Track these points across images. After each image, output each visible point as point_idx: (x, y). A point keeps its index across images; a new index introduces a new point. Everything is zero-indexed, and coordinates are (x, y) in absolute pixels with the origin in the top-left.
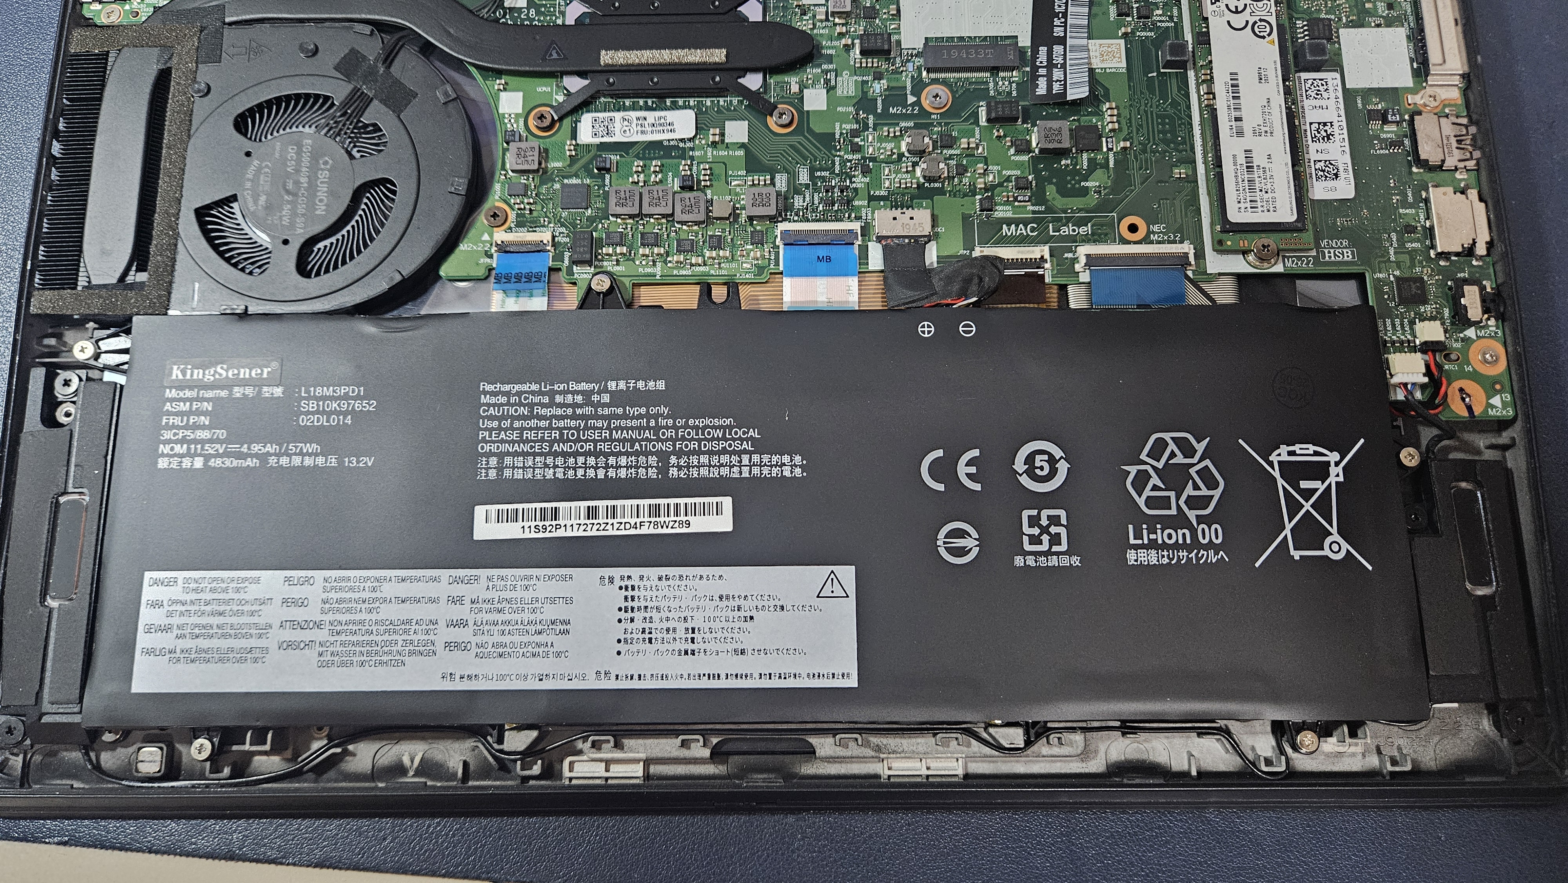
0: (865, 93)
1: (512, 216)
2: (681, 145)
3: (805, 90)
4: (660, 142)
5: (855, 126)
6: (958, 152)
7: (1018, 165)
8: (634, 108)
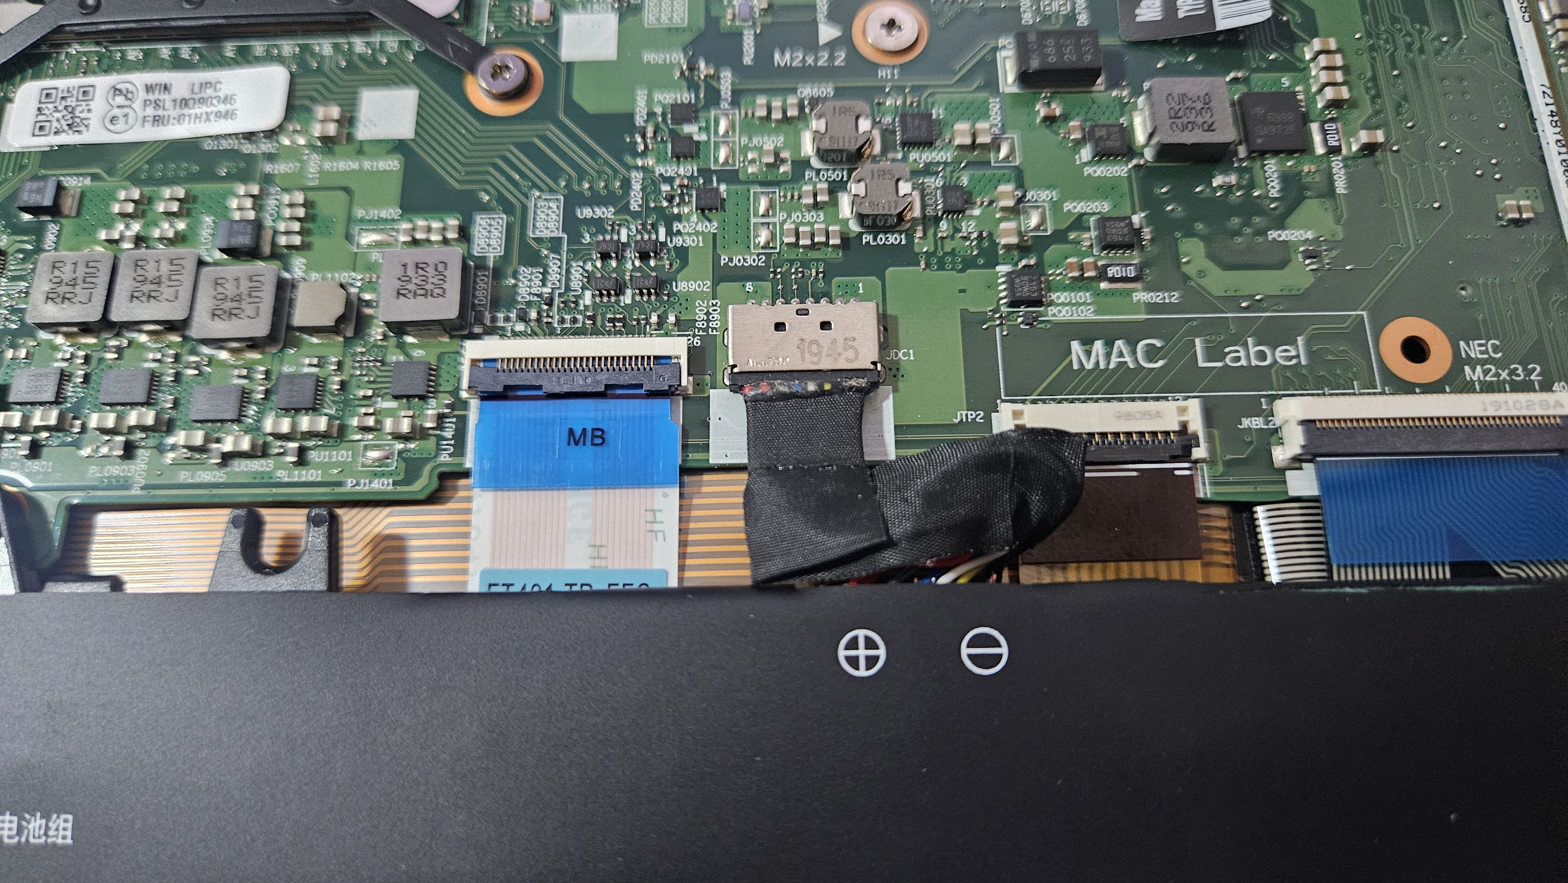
0: (713, 21)
2: (247, 148)
3: (565, 16)
4: (199, 142)
5: (686, 97)
6: (946, 156)
7: (1104, 188)
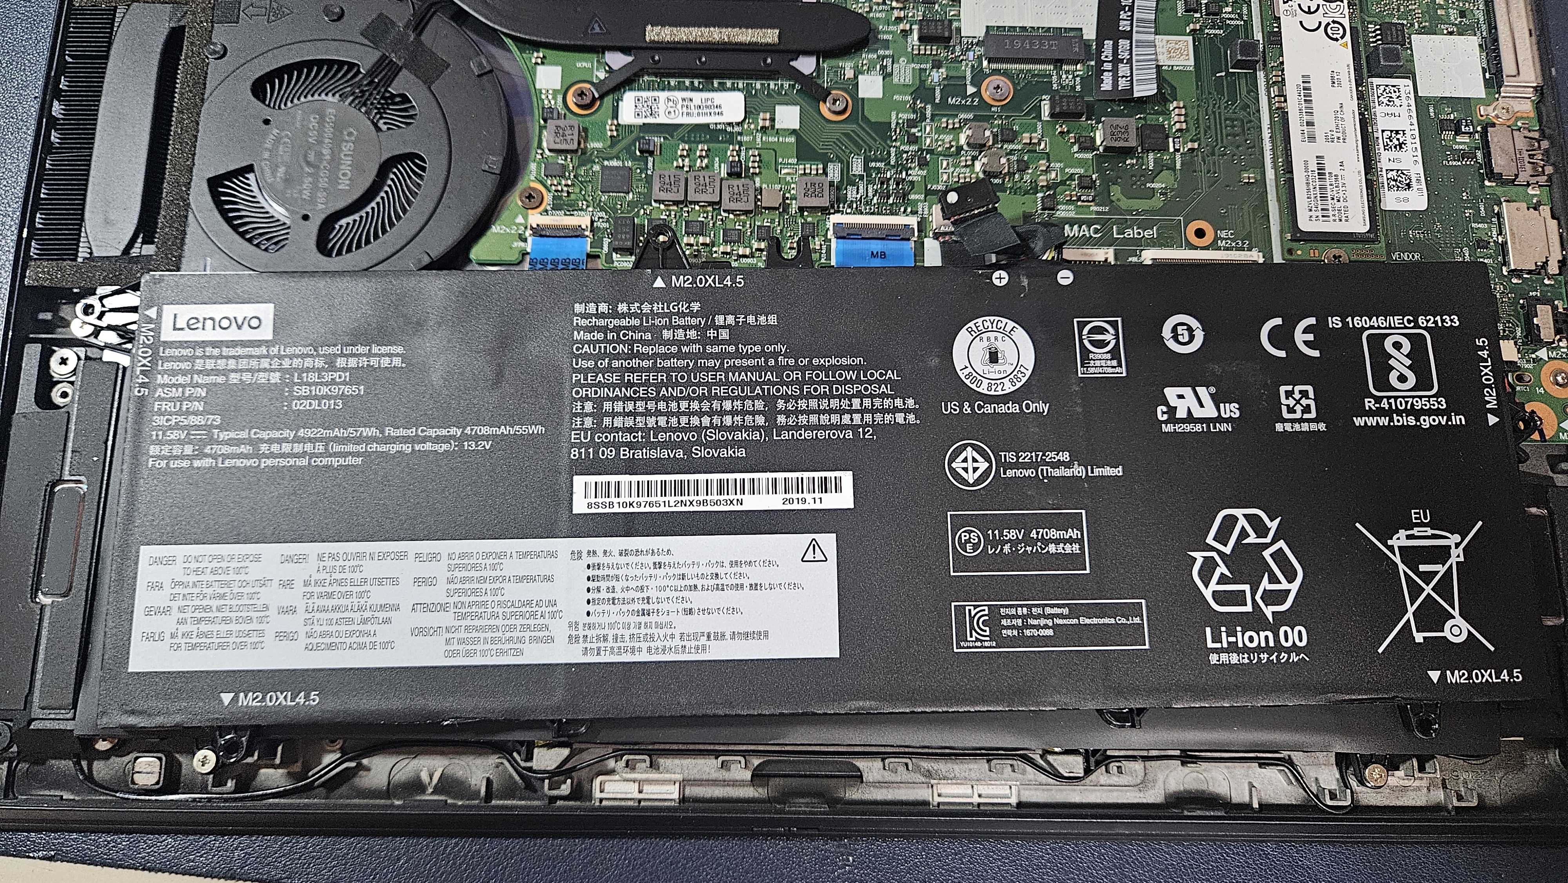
0: (922, 82)
1: (548, 198)
2: (729, 129)
3: (860, 77)
4: (708, 125)
5: (912, 116)
6: (1019, 147)
7: (1081, 163)
8: (680, 87)
